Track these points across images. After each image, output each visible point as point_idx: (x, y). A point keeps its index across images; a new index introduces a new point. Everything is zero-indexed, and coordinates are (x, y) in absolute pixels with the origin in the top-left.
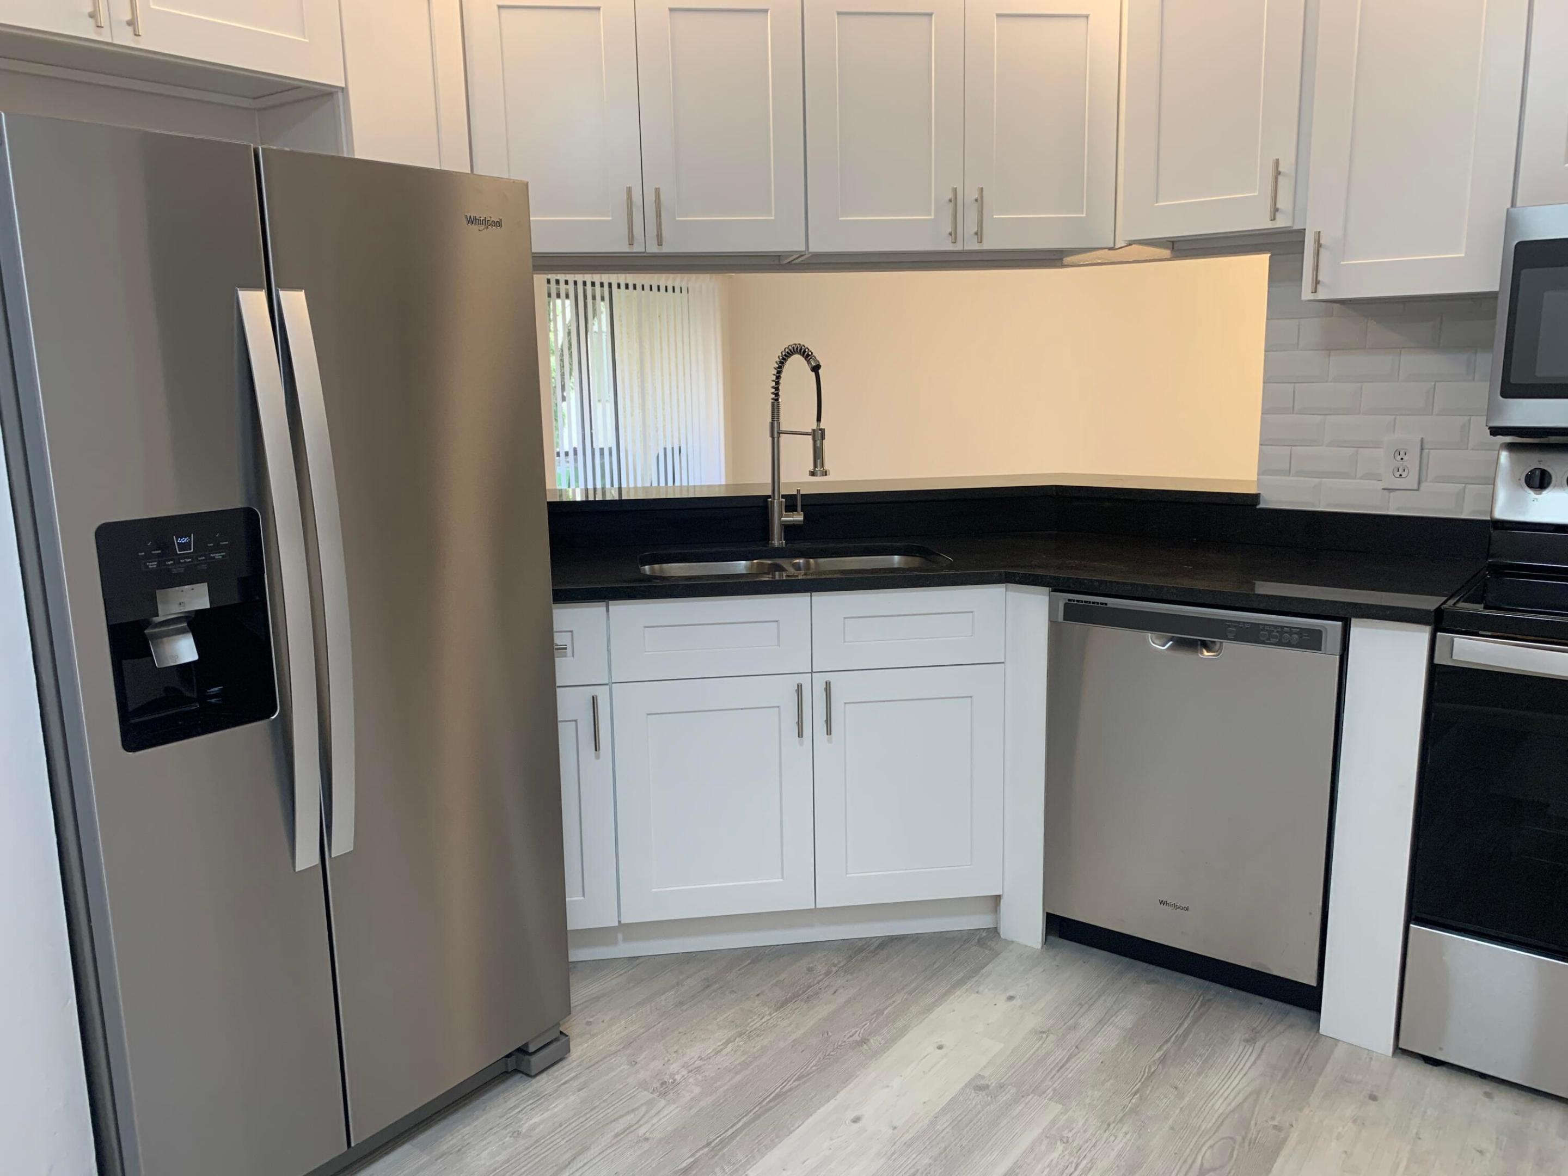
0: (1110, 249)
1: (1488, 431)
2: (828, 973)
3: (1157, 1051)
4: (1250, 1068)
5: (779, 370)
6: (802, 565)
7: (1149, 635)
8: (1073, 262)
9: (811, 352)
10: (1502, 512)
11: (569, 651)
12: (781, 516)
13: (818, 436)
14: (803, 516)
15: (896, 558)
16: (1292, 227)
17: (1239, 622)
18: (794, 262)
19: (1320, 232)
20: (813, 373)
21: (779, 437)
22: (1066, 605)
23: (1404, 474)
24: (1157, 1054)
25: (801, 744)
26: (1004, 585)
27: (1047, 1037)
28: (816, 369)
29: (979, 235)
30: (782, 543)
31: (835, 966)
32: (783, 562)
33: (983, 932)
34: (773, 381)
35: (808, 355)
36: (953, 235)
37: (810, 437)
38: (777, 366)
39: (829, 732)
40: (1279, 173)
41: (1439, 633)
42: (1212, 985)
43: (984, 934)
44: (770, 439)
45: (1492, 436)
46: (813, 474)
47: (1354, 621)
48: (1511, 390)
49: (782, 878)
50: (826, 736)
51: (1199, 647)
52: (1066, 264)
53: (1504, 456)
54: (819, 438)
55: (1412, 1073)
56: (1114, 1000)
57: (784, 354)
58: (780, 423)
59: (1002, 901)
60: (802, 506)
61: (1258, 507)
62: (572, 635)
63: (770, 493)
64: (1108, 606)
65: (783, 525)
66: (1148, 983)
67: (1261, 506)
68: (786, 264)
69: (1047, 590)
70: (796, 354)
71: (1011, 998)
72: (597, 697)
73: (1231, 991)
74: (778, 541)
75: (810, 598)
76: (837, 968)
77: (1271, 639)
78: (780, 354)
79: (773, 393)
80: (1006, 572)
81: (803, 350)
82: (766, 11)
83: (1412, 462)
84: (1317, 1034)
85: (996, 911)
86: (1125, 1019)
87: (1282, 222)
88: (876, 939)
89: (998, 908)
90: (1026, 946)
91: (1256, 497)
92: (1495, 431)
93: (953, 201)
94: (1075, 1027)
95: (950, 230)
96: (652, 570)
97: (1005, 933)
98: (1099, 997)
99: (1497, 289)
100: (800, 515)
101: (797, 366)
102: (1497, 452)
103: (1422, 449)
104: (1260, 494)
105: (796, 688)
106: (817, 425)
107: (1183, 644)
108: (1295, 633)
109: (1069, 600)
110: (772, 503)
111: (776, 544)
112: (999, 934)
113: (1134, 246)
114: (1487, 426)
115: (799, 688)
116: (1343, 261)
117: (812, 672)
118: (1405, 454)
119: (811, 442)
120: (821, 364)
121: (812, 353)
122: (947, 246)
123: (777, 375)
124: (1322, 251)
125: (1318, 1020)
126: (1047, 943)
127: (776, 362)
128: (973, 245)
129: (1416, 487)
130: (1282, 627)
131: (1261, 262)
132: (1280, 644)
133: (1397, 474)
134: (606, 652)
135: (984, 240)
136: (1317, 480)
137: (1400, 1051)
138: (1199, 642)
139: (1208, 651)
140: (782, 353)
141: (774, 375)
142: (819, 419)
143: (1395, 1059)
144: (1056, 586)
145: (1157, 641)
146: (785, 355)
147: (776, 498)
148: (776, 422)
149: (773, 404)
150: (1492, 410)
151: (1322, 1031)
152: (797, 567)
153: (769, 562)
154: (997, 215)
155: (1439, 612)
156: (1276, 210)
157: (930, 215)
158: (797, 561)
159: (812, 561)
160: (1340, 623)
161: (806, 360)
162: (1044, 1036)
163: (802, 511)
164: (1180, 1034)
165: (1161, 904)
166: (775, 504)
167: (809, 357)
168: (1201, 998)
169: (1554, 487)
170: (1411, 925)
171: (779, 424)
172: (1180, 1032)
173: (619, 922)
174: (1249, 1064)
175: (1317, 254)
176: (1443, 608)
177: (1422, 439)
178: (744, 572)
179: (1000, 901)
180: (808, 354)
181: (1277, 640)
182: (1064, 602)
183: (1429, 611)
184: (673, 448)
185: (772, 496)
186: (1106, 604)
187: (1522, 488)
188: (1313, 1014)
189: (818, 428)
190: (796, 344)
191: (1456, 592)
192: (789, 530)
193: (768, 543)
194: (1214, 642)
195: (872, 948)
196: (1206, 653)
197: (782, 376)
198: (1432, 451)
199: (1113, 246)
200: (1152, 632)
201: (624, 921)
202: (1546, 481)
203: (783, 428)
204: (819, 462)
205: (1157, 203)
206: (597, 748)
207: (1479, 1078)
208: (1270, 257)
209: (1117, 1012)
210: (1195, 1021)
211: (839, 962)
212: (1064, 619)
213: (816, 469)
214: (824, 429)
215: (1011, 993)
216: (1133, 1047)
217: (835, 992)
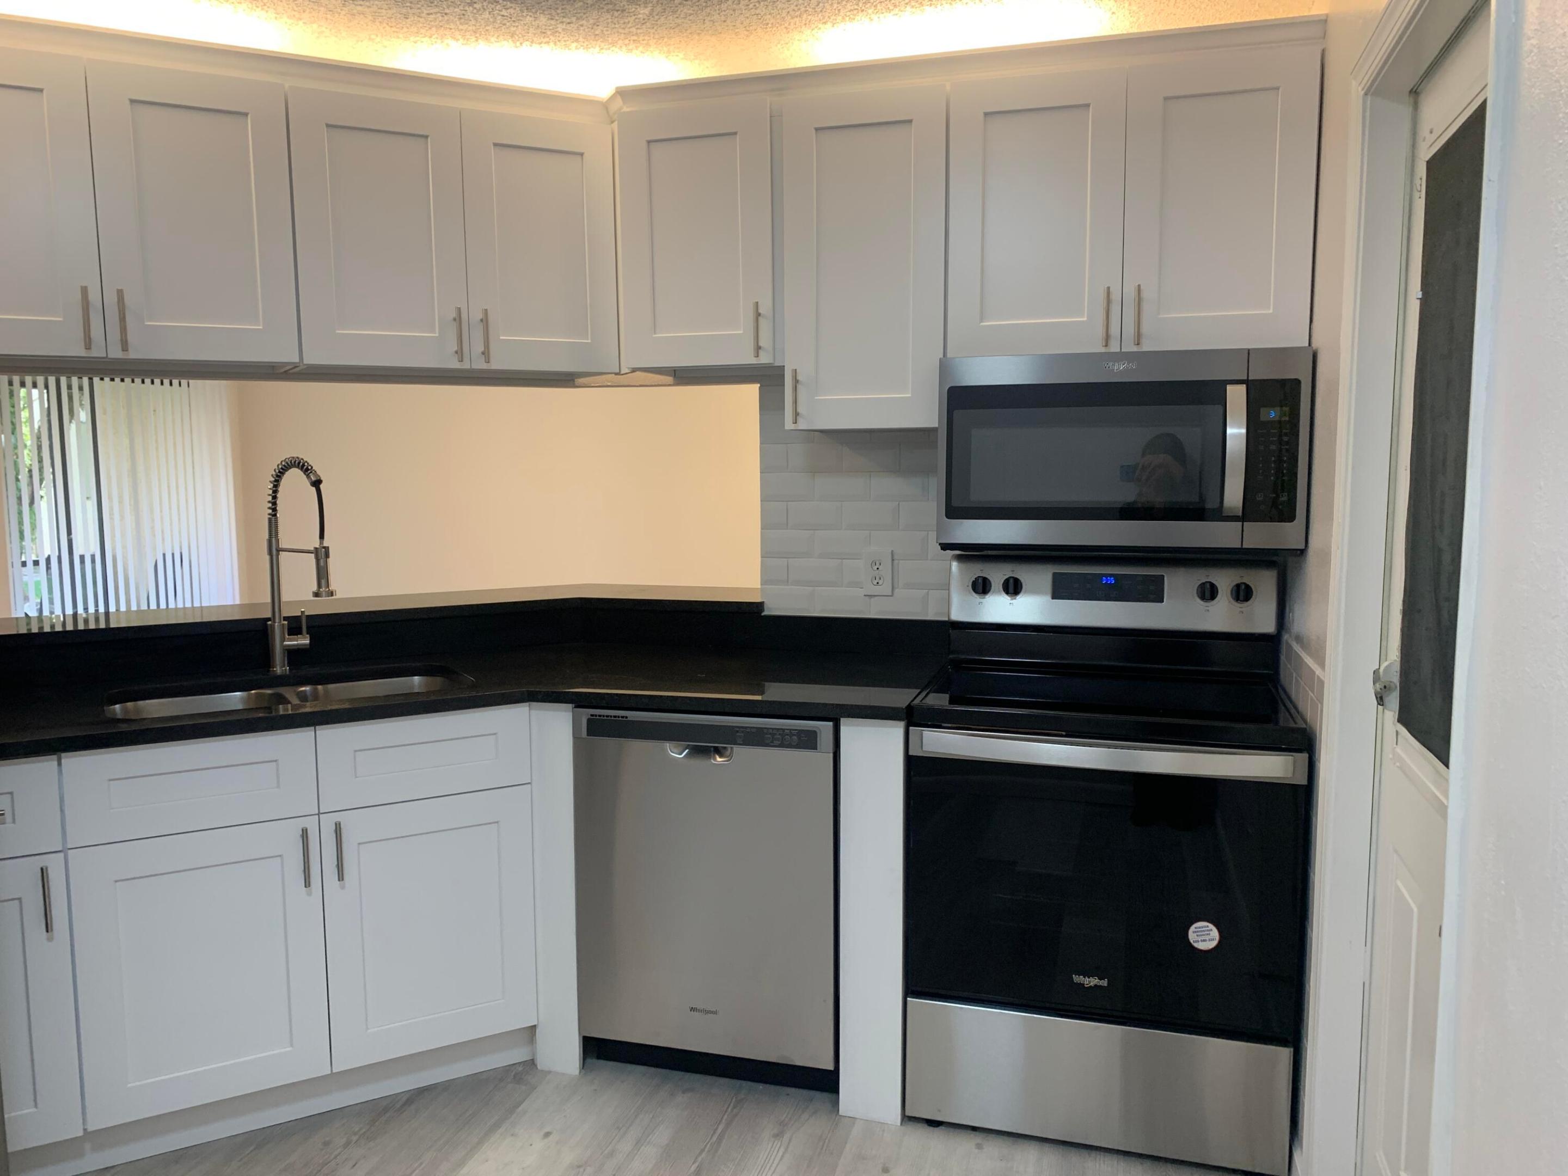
0: (616, 374)
1: (939, 547)
2: (347, 1144)
3: (693, 1164)
4: (777, 1165)
5: (275, 483)
6: (308, 694)
7: (667, 745)
8: (584, 384)
9: (310, 466)
10: (957, 615)
11: (8, 817)
12: (283, 640)
13: (322, 555)
14: (309, 639)
15: (416, 679)
16: (774, 364)
17: (746, 728)
18: (291, 371)
19: (796, 370)
20: (314, 488)
21: (278, 555)
22: (589, 720)
23: (881, 582)
24: (693, 1166)
25: (309, 894)
26: (527, 704)
27: (584, 1170)
28: (317, 484)
29: (486, 354)
30: (286, 670)
31: (355, 1134)
32: (287, 692)
33: (520, 1066)
34: (270, 495)
35: (307, 470)
36: (459, 352)
37: (313, 555)
38: (273, 479)
39: (341, 877)
40: (759, 315)
41: (911, 728)
42: (744, 1083)
43: (521, 1069)
44: (268, 557)
45: (942, 551)
46: (316, 595)
47: (843, 720)
48: (955, 511)
49: (292, 1045)
50: (338, 882)
51: (712, 754)
52: (578, 385)
53: (955, 565)
54: (323, 557)
55: (920, 1137)
56: (651, 1116)
57: (280, 467)
58: (278, 539)
59: (537, 1031)
60: (308, 628)
61: (763, 614)
62: (12, 798)
63: (269, 615)
64: (628, 719)
65: (286, 649)
66: (684, 1092)
67: (765, 613)
68: (282, 373)
69: (570, 706)
70: (295, 467)
71: (547, 1135)
72: (47, 868)
73: (761, 1086)
74: (281, 667)
75: (313, 733)
76: (357, 1137)
77: (775, 742)
78: (276, 467)
79: (269, 508)
80: (528, 691)
81: (301, 464)
82: (246, 115)
83: (886, 570)
84: (838, 1116)
85: (532, 1040)
86: (662, 1136)
87: (765, 359)
88: (402, 1095)
89: (534, 1038)
90: (563, 1074)
91: (760, 606)
92: (945, 547)
93: (458, 319)
94: (612, 1154)
95: (456, 348)
96: (123, 710)
97: (543, 1063)
98: (636, 1117)
99: (937, 425)
100: (306, 638)
101: (294, 479)
102: (949, 562)
103: (893, 560)
104: (763, 602)
105: (301, 833)
106: (320, 544)
107: (699, 752)
108: (795, 735)
109: (592, 715)
110: (273, 626)
111: (279, 671)
112: (536, 1066)
113: (638, 372)
114: (937, 543)
115: (305, 833)
116: (817, 396)
117: (319, 814)
118: (880, 564)
119: (314, 561)
120: (322, 479)
121: (312, 467)
122: (454, 364)
123: (274, 489)
124: (799, 386)
125: (836, 1103)
126: (585, 1067)
127: (272, 475)
128: (480, 365)
129: (890, 594)
130: (783, 730)
131: (751, 391)
132: (782, 745)
133: (875, 582)
134: (59, 812)
135: (492, 360)
136: (811, 588)
137: (906, 1118)
138: (712, 749)
139: (721, 757)
140: (278, 466)
141: (270, 489)
142: (322, 536)
143: (903, 1128)
144: (580, 702)
145: (675, 750)
146: (282, 468)
147: (277, 620)
148: (274, 539)
149: (270, 520)
150: (940, 530)
151: (841, 1112)
152: (303, 697)
153: (269, 691)
154: (503, 336)
155: (910, 708)
156: (758, 348)
157: (434, 332)
158: (303, 689)
159: (320, 687)
160: (831, 723)
161: (305, 474)
162: (582, 1170)
163: (307, 634)
164: (714, 1141)
165: (691, 1011)
166: (276, 627)
167: (309, 471)
168: (734, 1100)
169: (993, 592)
170: (908, 999)
171: (278, 541)
172: (715, 1138)
173: (85, 1130)
174: (776, 1162)
175: (795, 389)
176: (912, 705)
177: (892, 551)
178: (240, 707)
179: (535, 1032)
180: (307, 467)
181: (780, 742)
182: (588, 717)
183: (903, 709)
184: (173, 554)
185: (272, 619)
186: (627, 717)
187: (970, 593)
188: (833, 1096)
189: (322, 546)
190: (293, 458)
191: (926, 686)
192: (293, 655)
193: (268, 671)
194: (725, 748)
195: (398, 1106)
196: (719, 759)
197: (279, 489)
198: (901, 561)
199: (618, 371)
200: (670, 742)
201: (91, 1128)
202: (988, 589)
203: (283, 545)
204: (323, 582)
205: (655, 334)
206: (48, 928)
207: (972, 1132)
208: (760, 388)
209: (653, 1131)
210: (728, 1124)
211: (360, 1129)
212: (588, 735)
213: (321, 590)
214: (328, 547)
215: (547, 1130)
216: (669, 1165)
217: (354, 1166)
